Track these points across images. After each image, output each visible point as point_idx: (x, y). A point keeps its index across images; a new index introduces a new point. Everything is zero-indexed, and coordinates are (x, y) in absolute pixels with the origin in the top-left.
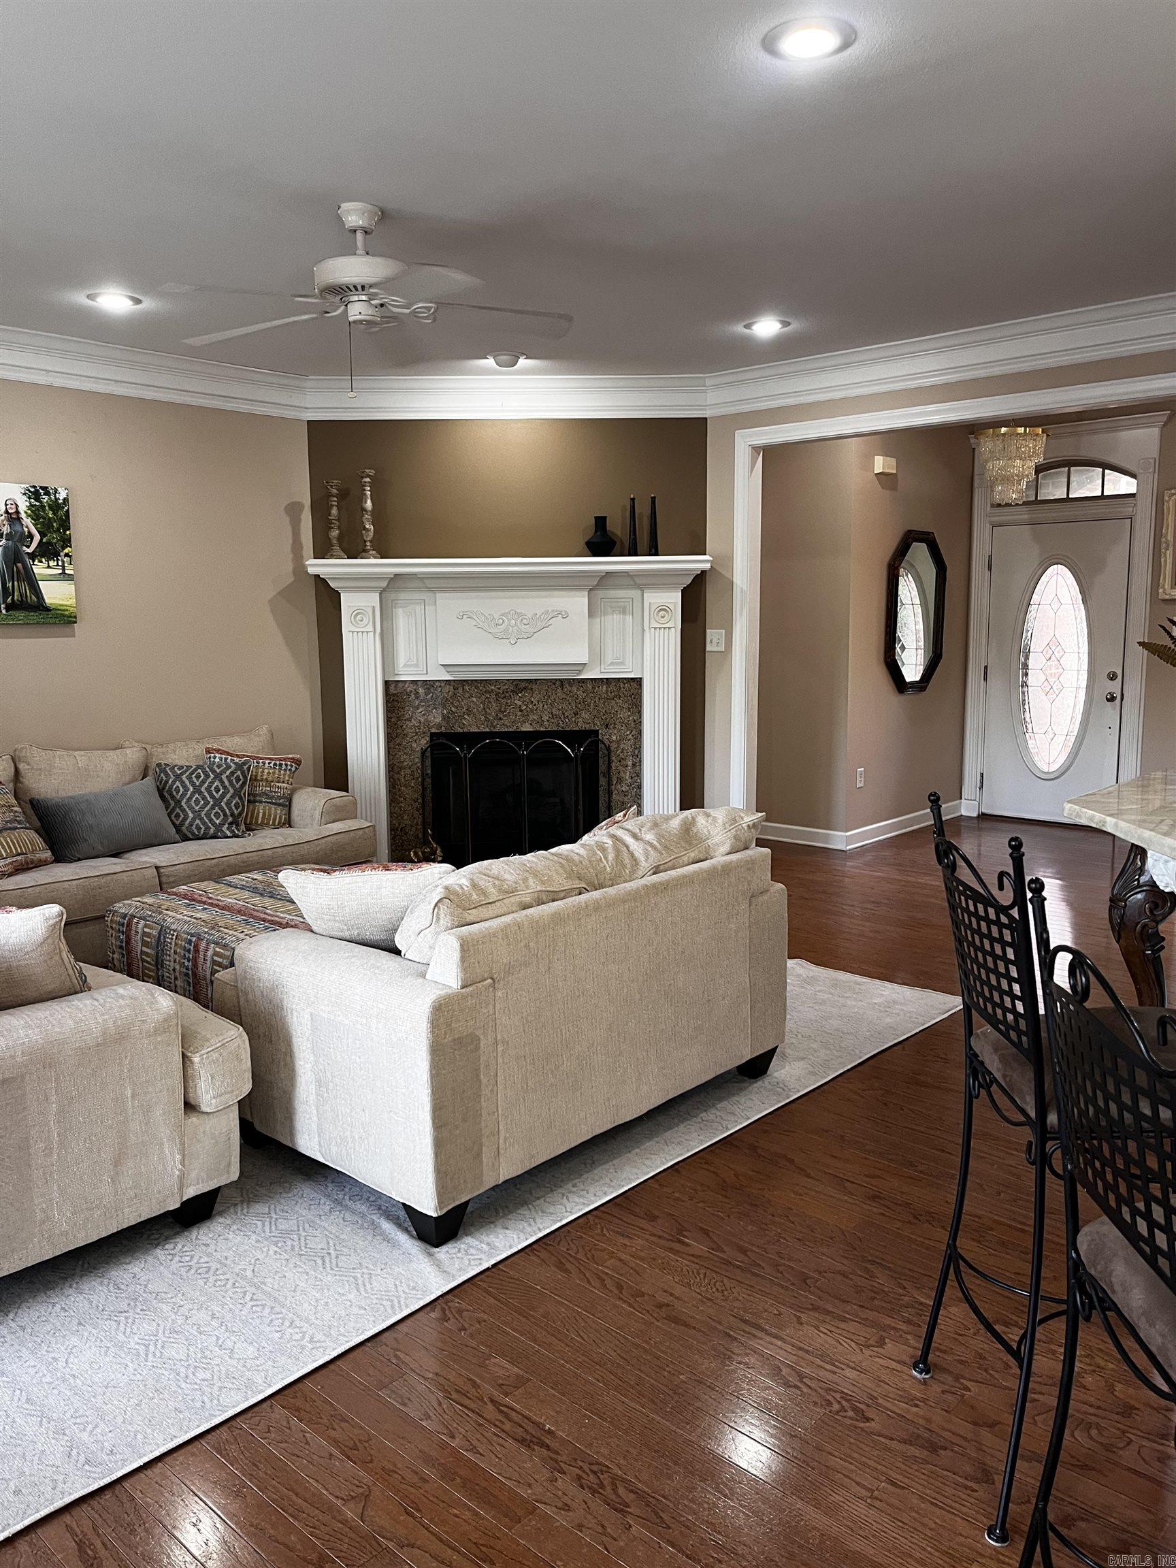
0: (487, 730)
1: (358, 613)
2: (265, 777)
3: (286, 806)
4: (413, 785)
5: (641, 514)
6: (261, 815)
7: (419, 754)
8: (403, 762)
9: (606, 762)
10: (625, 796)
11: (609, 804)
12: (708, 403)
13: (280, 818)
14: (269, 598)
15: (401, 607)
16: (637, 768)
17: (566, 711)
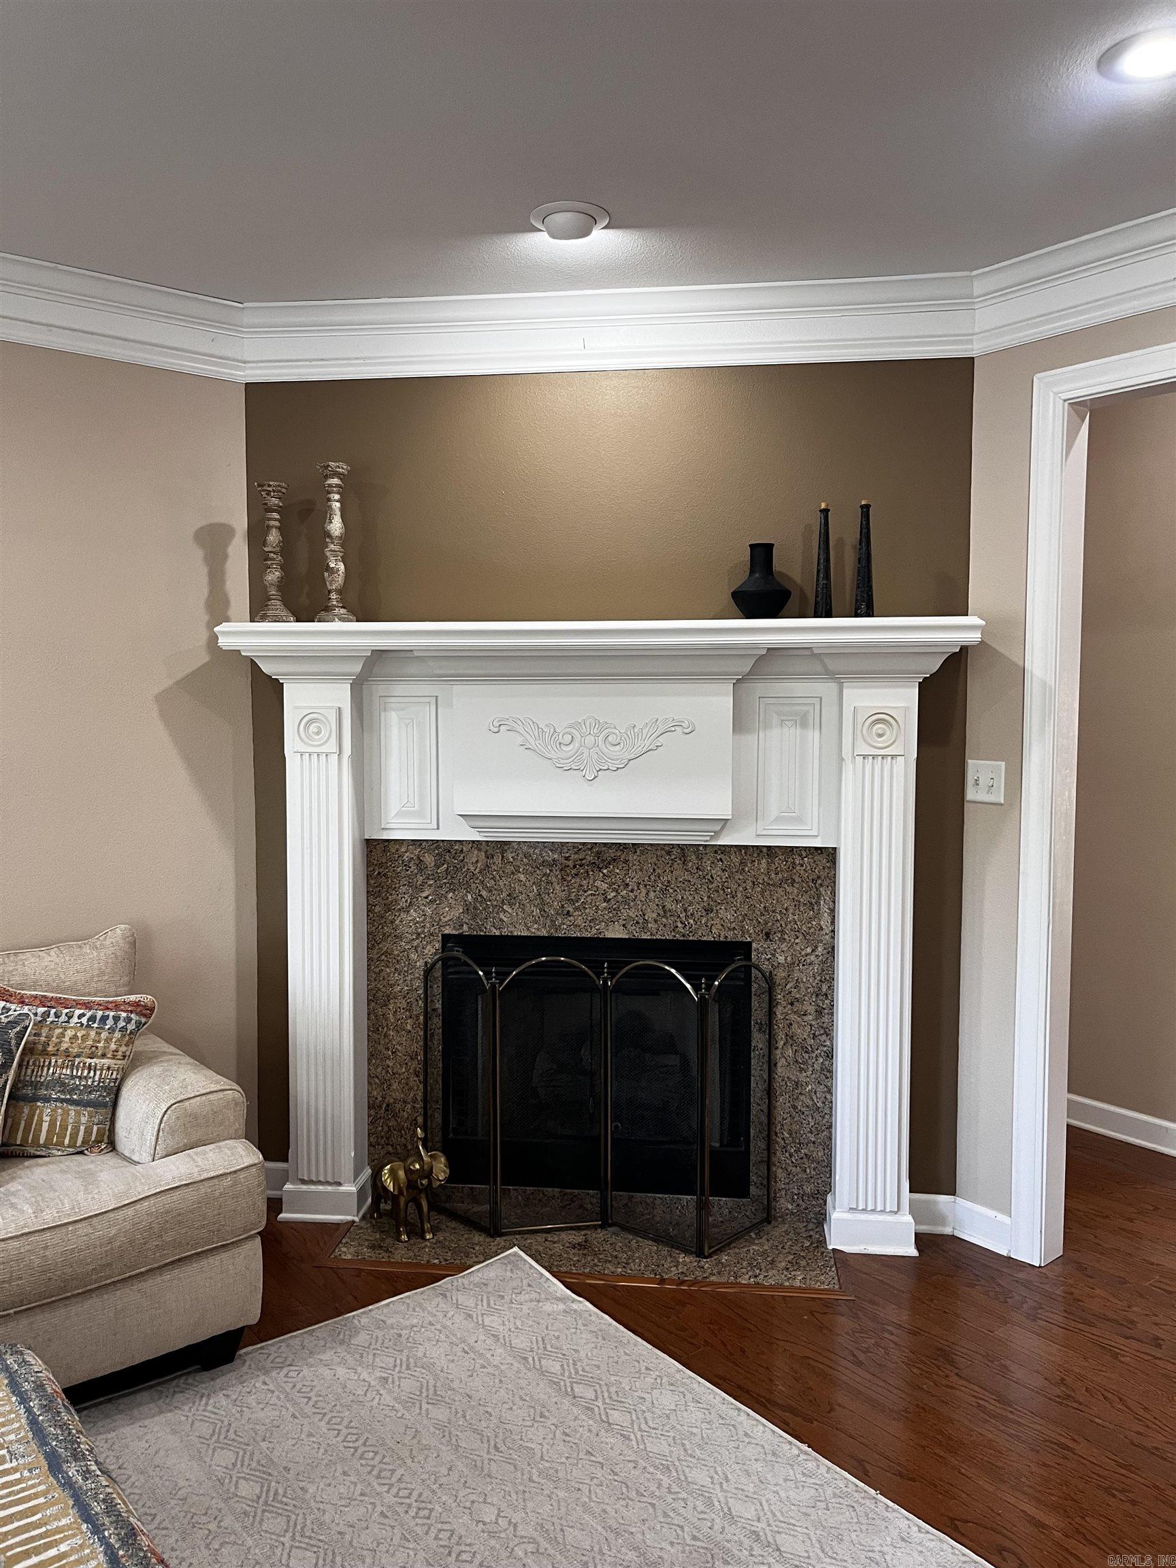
0: (544, 933)
1: (309, 721)
2: (64, 1046)
3: (105, 1105)
4: (409, 1027)
5: (841, 541)
6: (45, 1126)
7: (419, 973)
8: (392, 986)
9: (765, 1005)
10: (801, 1070)
11: (770, 1084)
12: (977, 330)
13: (88, 1131)
14: (156, 690)
15: (394, 710)
16: (826, 1019)
17: (691, 904)
